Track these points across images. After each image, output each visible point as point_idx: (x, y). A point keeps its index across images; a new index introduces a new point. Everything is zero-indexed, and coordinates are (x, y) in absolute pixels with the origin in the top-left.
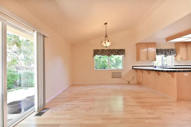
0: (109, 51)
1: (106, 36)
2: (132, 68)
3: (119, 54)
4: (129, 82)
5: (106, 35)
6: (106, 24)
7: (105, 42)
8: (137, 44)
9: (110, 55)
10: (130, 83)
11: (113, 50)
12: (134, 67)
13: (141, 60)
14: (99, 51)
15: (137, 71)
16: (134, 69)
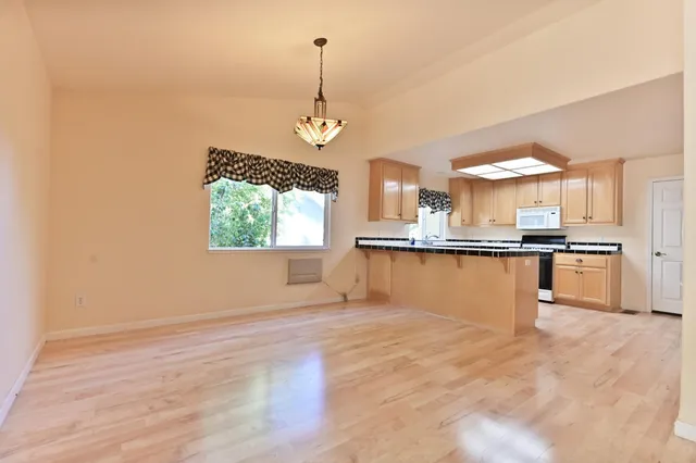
0: (281, 166)
1: (321, 97)
2: (354, 243)
3: (318, 187)
4: (345, 296)
5: (320, 94)
6: (321, 42)
7: (324, 124)
8: (372, 162)
9: (287, 185)
10: (349, 298)
11: (300, 168)
12: (361, 242)
13: (386, 216)
14: (238, 162)
15: (367, 257)
16: (362, 246)
